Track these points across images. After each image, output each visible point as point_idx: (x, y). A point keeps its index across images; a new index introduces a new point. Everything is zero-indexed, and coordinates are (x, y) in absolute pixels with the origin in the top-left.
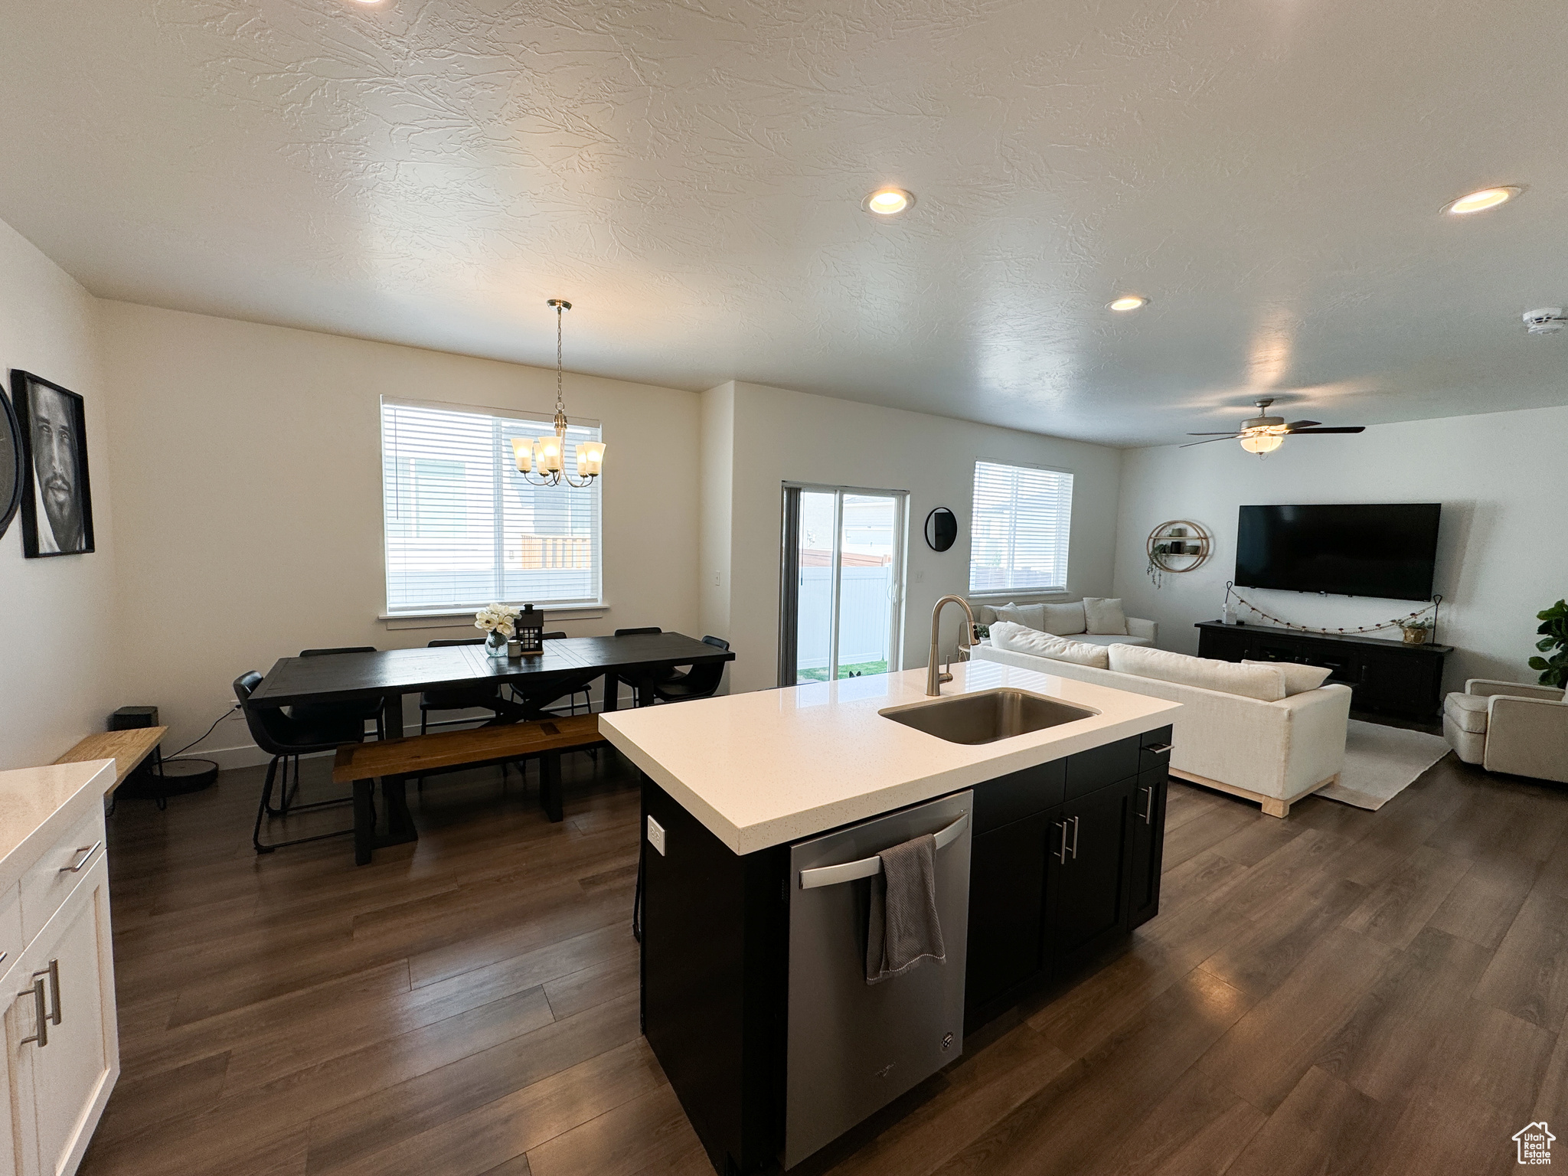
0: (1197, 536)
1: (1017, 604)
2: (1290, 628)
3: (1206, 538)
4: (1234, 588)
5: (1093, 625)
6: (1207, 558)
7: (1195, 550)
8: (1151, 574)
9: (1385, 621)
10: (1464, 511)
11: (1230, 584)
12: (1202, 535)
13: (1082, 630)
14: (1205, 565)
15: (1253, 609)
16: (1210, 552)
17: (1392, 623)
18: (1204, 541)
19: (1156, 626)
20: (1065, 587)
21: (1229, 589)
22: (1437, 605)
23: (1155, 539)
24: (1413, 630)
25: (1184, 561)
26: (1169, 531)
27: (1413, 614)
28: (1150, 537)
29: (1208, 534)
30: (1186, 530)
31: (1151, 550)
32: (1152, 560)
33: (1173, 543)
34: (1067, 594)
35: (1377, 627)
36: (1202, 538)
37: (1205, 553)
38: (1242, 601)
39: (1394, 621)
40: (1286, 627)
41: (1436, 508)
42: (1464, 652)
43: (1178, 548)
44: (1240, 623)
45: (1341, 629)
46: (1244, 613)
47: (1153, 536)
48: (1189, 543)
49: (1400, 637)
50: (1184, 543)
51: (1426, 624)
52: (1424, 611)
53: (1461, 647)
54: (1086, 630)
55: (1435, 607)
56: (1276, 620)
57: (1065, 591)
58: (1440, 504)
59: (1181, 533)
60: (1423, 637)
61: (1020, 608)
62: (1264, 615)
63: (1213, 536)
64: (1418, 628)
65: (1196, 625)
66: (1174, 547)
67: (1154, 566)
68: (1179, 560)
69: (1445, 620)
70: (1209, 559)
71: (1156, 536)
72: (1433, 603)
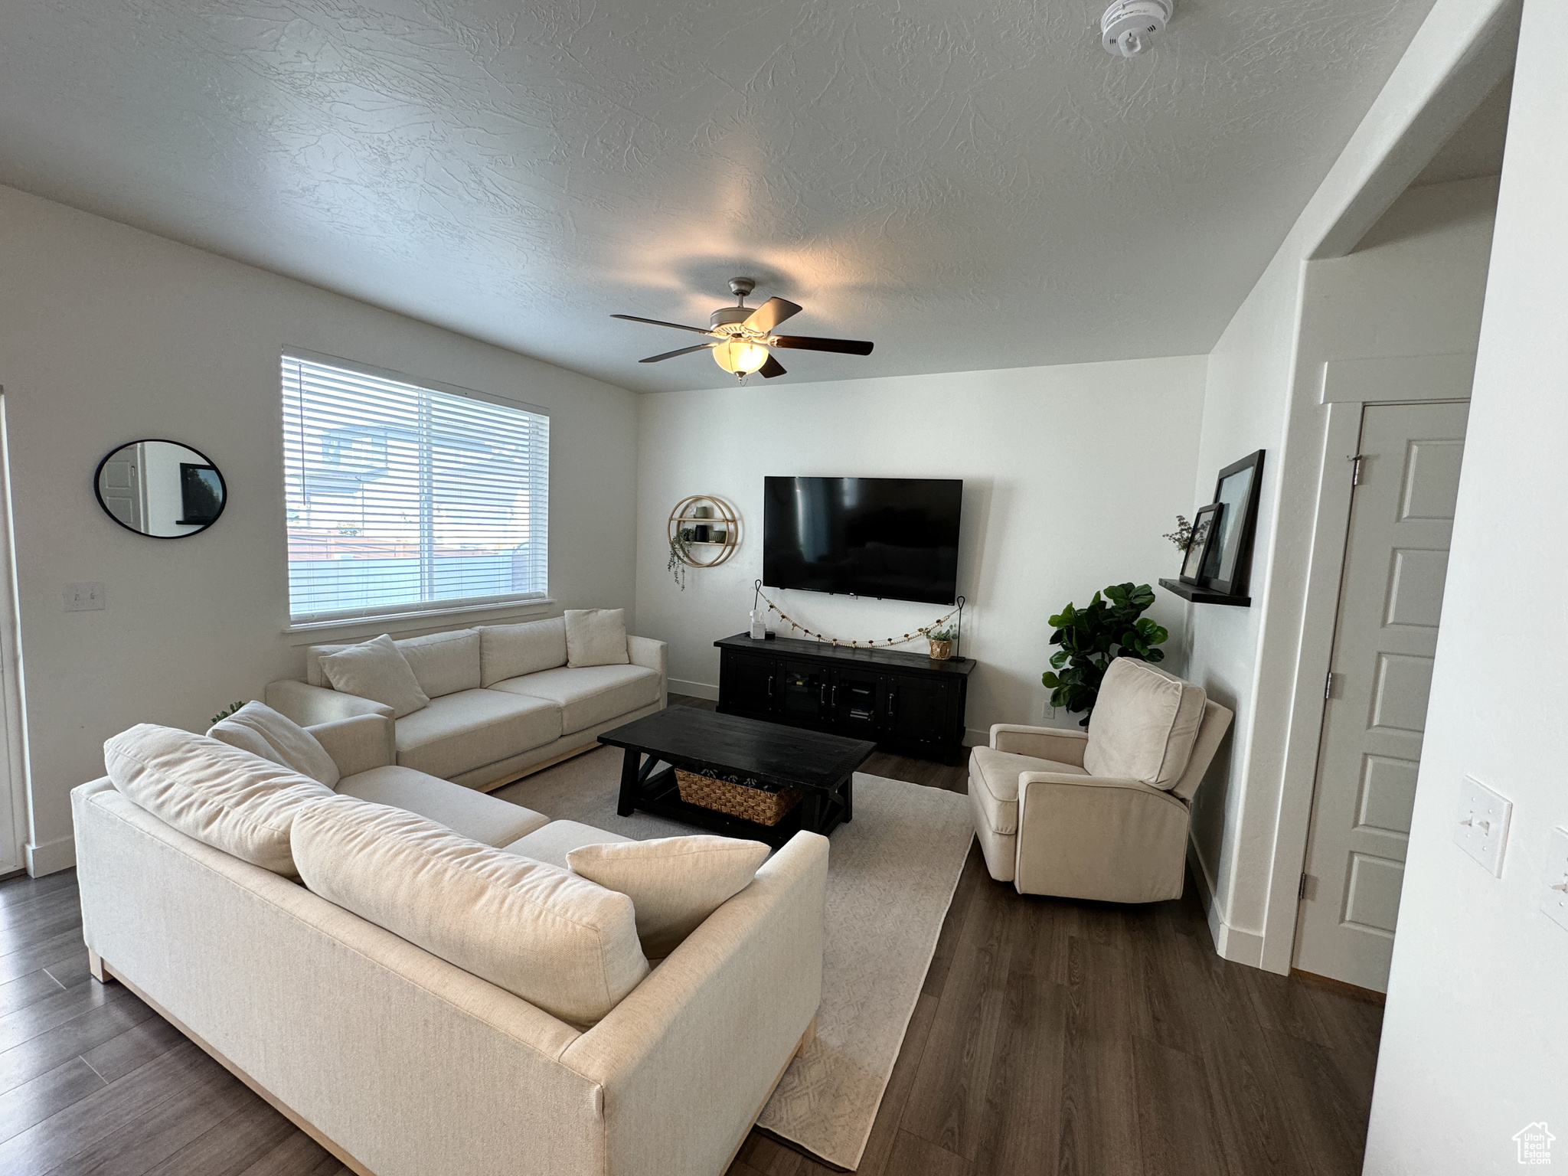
0: (722, 517)
1: (396, 636)
2: (821, 641)
3: (734, 521)
4: (763, 589)
5: (576, 654)
6: (736, 548)
7: (722, 538)
8: (673, 569)
9: (913, 631)
10: (985, 488)
11: (758, 582)
12: (729, 516)
13: (562, 661)
14: (733, 557)
15: (783, 617)
16: (739, 540)
17: (919, 633)
18: (732, 526)
19: (665, 651)
20: (546, 593)
21: (758, 590)
22: (961, 609)
23: (679, 522)
24: (938, 642)
25: (710, 552)
26: (692, 511)
27: (938, 621)
28: (671, 519)
29: (737, 515)
30: (712, 509)
31: (674, 534)
32: (674, 548)
33: (697, 526)
34: (550, 604)
35: (906, 638)
36: (728, 521)
37: (733, 541)
38: (771, 607)
39: (920, 630)
40: (817, 639)
41: (958, 483)
42: (985, 665)
43: (702, 534)
44: (770, 636)
45: (871, 642)
46: (773, 623)
47: (677, 515)
48: (719, 527)
49: (926, 651)
50: (711, 527)
51: (951, 633)
52: (949, 616)
53: (982, 660)
54: (568, 661)
55: (959, 612)
56: (807, 631)
57: (547, 600)
58: (962, 481)
59: (706, 513)
60: (948, 650)
61: (399, 643)
62: (794, 625)
63: (741, 518)
64: (944, 640)
65: (716, 644)
66: (698, 529)
67: (676, 558)
68: (708, 551)
69: (968, 628)
70: (740, 548)
71: (681, 517)
72: (956, 607)
